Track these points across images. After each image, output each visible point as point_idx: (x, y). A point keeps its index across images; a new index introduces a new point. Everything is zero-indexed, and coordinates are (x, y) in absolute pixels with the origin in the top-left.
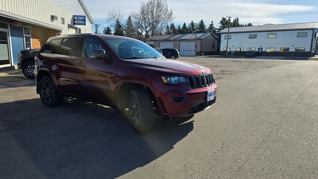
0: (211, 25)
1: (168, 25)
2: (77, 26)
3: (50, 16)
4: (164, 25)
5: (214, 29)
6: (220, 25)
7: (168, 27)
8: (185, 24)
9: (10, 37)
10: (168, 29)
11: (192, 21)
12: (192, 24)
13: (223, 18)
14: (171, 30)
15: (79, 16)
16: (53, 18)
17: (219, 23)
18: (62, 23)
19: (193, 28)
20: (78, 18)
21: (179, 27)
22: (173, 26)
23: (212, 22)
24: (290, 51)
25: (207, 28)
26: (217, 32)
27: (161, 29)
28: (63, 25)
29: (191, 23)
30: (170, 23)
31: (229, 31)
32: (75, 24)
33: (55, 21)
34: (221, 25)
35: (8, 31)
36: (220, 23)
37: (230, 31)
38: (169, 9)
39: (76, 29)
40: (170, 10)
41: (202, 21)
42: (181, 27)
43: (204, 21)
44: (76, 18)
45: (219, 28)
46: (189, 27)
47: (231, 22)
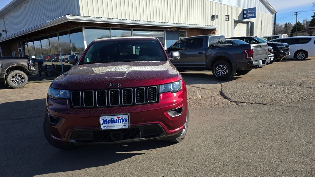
2: (247, 20)
3: (210, 16)
9: (166, 41)
15: (248, 9)
16: (213, 17)
18: (226, 20)
20: (247, 12)
28: (228, 22)
32: (244, 18)
33: (216, 20)
35: (164, 36)
39: (248, 23)
44: (245, 12)
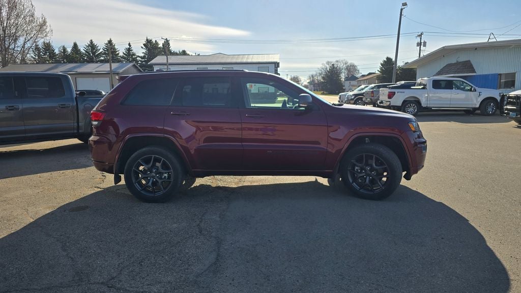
0: (129, 50)
1: (36, 45)
4: (28, 45)
5: (134, 57)
6: (144, 51)
7: (37, 48)
8: (75, 45)
10: (39, 53)
11: (91, 40)
12: (92, 46)
13: (147, 40)
14: (45, 55)
17: (142, 47)
19: (94, 53)
21: (64, 49)
22: (48, 47)
23: (129, 45)
24: (252, 92)
25: (121, 54)
26: (140, 62)
27: (23, 52)
29: (89, 43)
30: (42, 40)
31: (167, 61)
34: (146, 50)
36: (144, 47)
37: (170, 61)
38: (37, 14)
40: (40, 16)
41: (110, 42)
42: (69, 50)
43: (114, 42)
45: (143, 55)
46: (86, 51)
47: (159, 46)
